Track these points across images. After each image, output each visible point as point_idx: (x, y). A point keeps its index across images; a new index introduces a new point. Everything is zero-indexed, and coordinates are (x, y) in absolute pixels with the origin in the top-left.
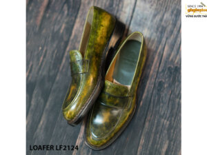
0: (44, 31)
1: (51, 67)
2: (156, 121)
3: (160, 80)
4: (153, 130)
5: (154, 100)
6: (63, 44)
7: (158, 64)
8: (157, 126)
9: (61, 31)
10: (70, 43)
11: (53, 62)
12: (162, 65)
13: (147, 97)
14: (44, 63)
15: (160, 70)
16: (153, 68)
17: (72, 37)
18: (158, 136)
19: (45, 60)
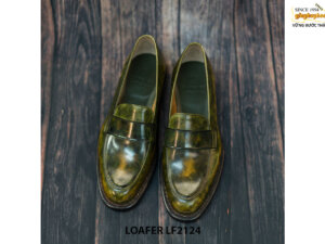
0: (60, 88)
1: (87, 132)
2: (260, 161)
3: (246, 107)
4: (262, 174)
5: (248, 135)
6: (93, 97)
7: (236, 88)
8: (264, 167)
9: (86, 81)
10: (103, 94)
11: (86, 124)
12: (242, 87)
13: (236, 134)
14: (75, 130)
15: (242, 94)
16: (231, 94)
17: (103, 86)
18: (270, 179)
19: (75, 125)
